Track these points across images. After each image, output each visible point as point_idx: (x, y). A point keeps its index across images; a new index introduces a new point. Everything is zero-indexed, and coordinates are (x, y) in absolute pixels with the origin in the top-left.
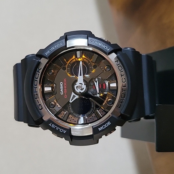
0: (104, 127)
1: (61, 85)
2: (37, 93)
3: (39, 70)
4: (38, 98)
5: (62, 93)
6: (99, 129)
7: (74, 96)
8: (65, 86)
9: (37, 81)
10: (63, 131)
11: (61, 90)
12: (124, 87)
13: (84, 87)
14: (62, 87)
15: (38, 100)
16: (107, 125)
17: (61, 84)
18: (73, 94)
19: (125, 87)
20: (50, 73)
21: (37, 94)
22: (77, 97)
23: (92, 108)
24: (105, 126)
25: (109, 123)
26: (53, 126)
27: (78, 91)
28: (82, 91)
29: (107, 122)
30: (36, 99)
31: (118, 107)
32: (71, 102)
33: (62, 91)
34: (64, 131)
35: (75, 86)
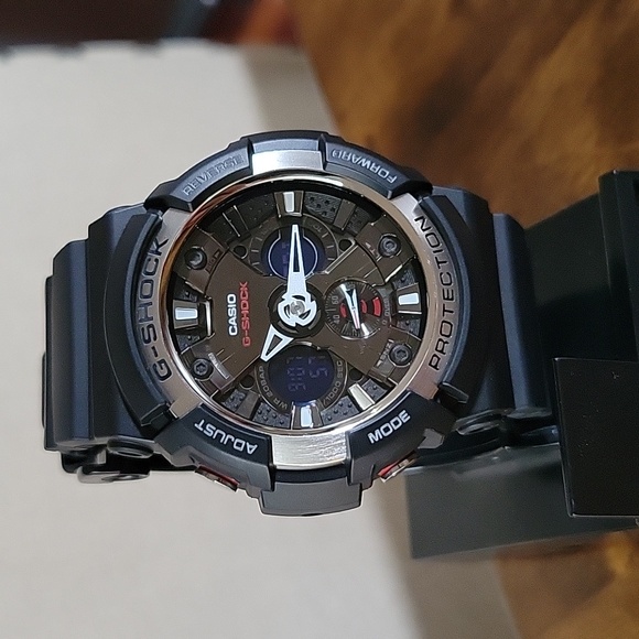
0: (387, 430)
1: (232, 305)
2: (151, 322)
3: (159, 246)
4: (155, 339)
5: (233, 330)
6: (371, 436)
7: (276, 340)
8: (245, 306)
9: (150, 281)
10: (246, 446)
11: (233, 321)
12: (448, 299)
13: (311, 306)
14: (232, 312)
15: (153, 348)
16: (396, 423)
17: (232, 299)
18: (272, 331)
19: (452, 299)
20: (193, 262)
21: (151, 326)
22: (286, 340)
23: (338, 379)
24: (392, 426)
25: (404, 417)
26: (210, 431)
27: (292, 320)
28: (304, 322)
29: (395, 413)
30: (149, 341)
31: (430, 364)
32: (265, 358)
33: (234, 323)
34: (249, 446)
35: (281, 307)
